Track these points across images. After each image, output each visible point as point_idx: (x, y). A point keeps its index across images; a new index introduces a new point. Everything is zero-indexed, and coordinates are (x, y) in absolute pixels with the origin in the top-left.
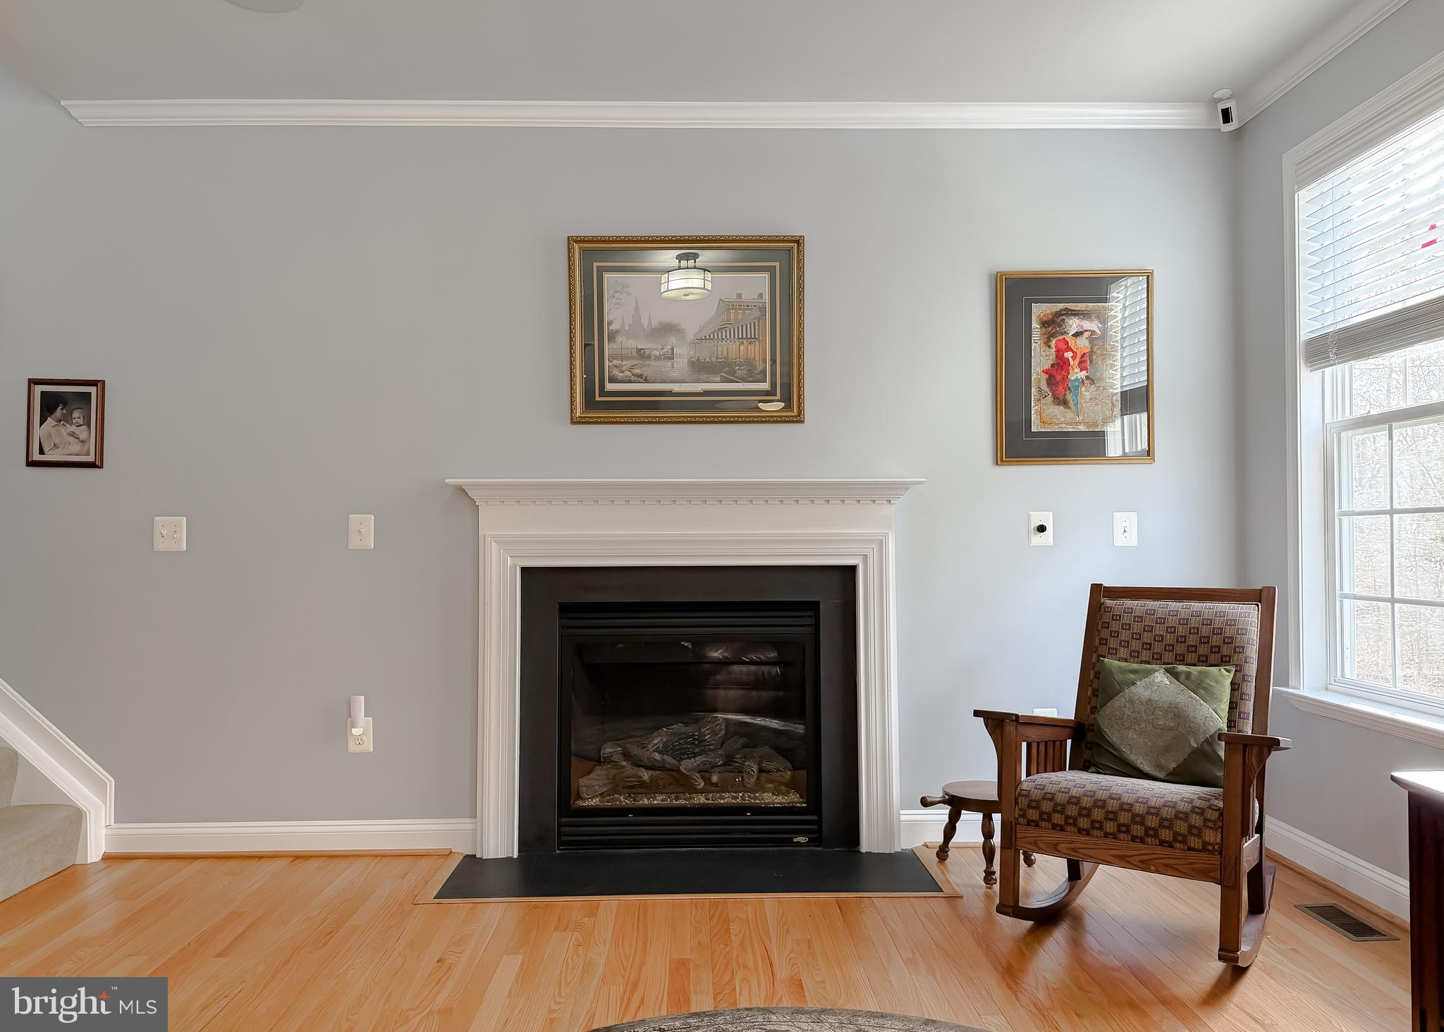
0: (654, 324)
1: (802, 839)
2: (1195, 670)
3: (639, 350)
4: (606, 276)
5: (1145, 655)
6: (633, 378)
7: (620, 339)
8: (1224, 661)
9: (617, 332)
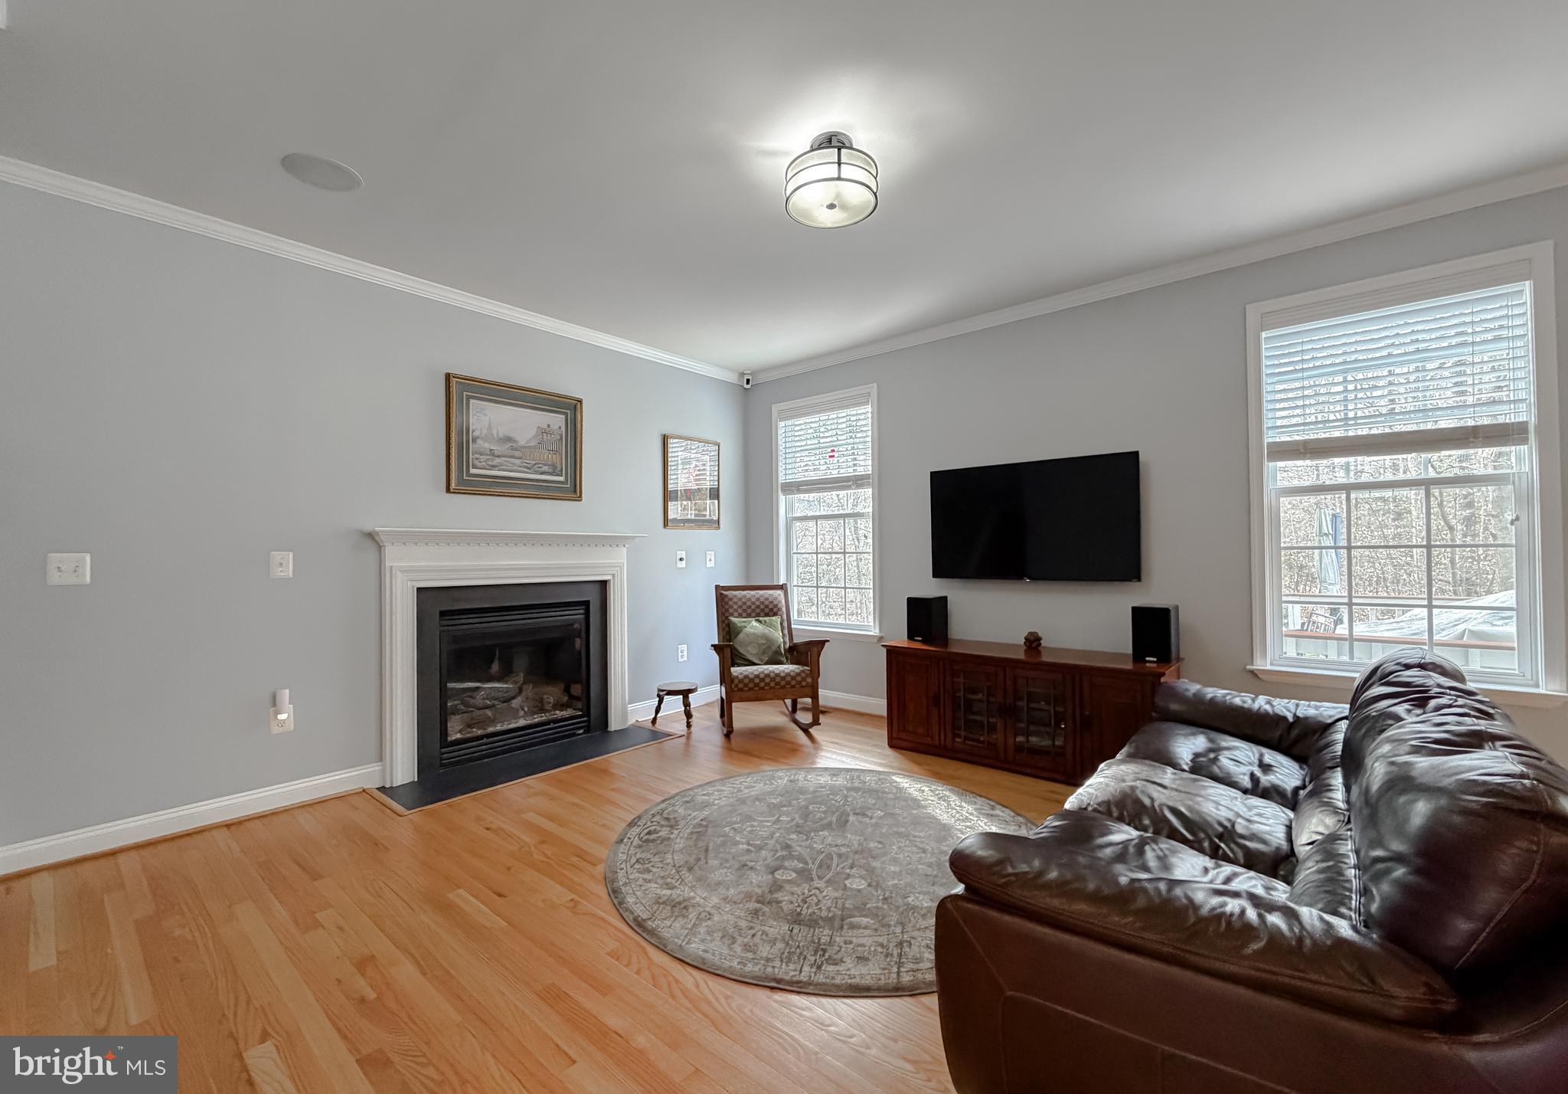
0: (501, 435)
1: (581, 731)
2: (767, 619)
3: (491, 450)
4: (472, 401)
5: (744, 615)
6: (488, 467)
7: (479, 442)
8: (775, 614)
9: (478, 437)
